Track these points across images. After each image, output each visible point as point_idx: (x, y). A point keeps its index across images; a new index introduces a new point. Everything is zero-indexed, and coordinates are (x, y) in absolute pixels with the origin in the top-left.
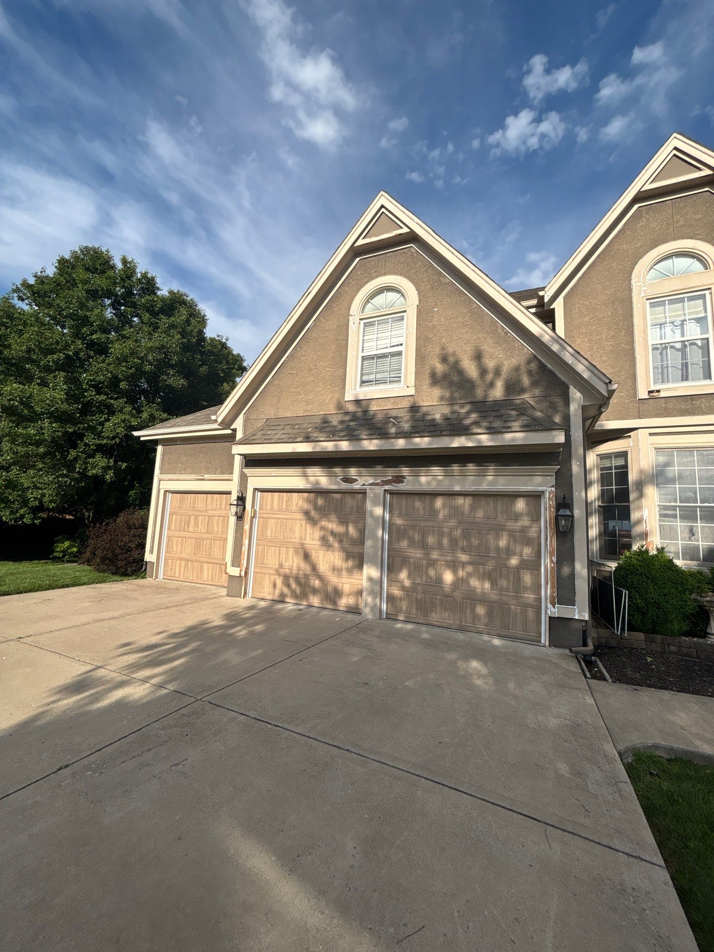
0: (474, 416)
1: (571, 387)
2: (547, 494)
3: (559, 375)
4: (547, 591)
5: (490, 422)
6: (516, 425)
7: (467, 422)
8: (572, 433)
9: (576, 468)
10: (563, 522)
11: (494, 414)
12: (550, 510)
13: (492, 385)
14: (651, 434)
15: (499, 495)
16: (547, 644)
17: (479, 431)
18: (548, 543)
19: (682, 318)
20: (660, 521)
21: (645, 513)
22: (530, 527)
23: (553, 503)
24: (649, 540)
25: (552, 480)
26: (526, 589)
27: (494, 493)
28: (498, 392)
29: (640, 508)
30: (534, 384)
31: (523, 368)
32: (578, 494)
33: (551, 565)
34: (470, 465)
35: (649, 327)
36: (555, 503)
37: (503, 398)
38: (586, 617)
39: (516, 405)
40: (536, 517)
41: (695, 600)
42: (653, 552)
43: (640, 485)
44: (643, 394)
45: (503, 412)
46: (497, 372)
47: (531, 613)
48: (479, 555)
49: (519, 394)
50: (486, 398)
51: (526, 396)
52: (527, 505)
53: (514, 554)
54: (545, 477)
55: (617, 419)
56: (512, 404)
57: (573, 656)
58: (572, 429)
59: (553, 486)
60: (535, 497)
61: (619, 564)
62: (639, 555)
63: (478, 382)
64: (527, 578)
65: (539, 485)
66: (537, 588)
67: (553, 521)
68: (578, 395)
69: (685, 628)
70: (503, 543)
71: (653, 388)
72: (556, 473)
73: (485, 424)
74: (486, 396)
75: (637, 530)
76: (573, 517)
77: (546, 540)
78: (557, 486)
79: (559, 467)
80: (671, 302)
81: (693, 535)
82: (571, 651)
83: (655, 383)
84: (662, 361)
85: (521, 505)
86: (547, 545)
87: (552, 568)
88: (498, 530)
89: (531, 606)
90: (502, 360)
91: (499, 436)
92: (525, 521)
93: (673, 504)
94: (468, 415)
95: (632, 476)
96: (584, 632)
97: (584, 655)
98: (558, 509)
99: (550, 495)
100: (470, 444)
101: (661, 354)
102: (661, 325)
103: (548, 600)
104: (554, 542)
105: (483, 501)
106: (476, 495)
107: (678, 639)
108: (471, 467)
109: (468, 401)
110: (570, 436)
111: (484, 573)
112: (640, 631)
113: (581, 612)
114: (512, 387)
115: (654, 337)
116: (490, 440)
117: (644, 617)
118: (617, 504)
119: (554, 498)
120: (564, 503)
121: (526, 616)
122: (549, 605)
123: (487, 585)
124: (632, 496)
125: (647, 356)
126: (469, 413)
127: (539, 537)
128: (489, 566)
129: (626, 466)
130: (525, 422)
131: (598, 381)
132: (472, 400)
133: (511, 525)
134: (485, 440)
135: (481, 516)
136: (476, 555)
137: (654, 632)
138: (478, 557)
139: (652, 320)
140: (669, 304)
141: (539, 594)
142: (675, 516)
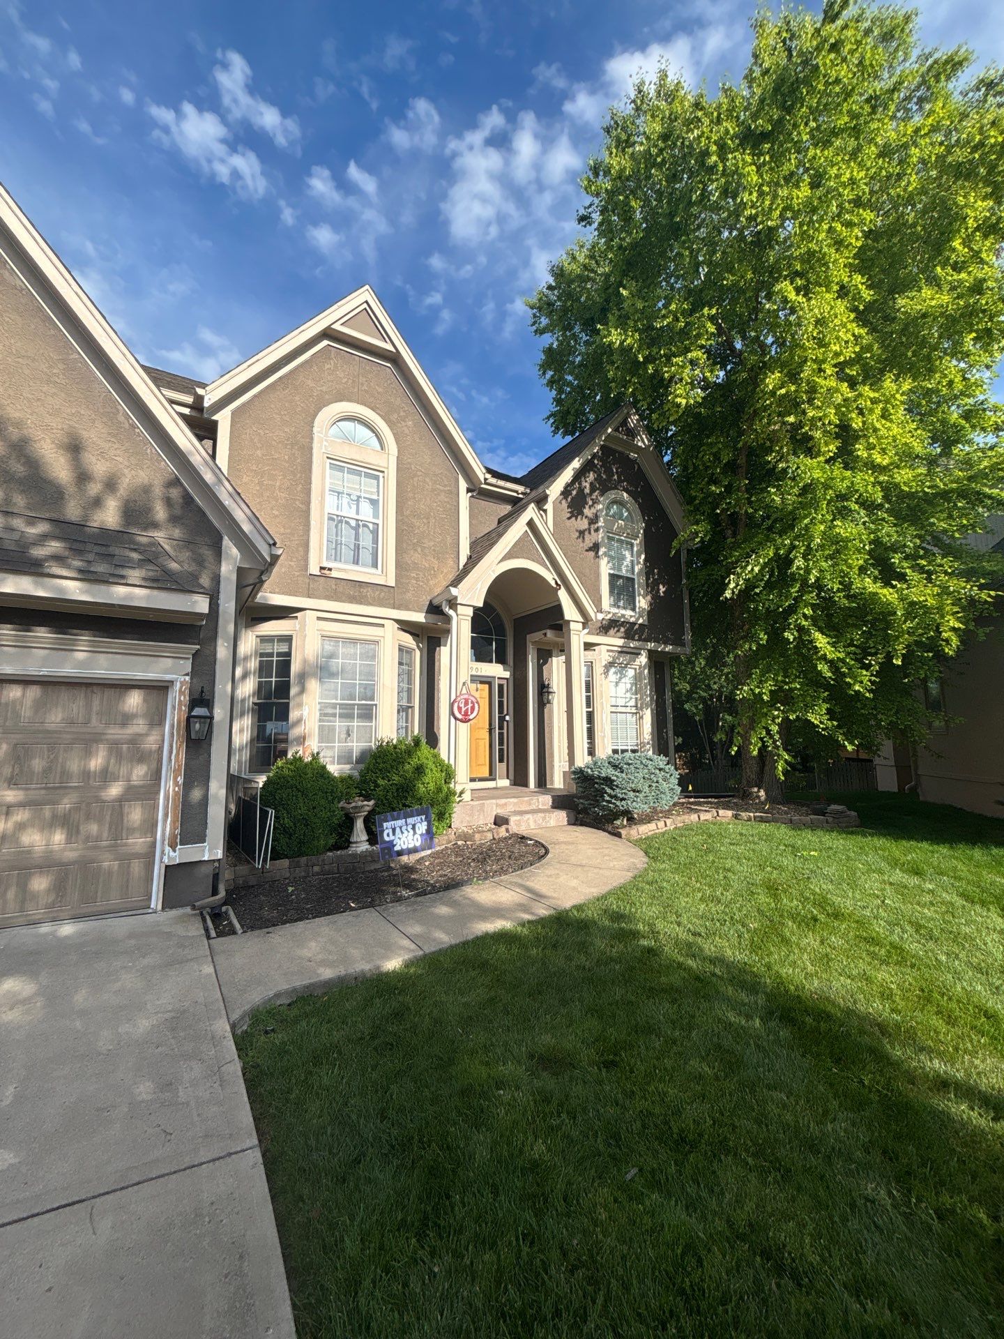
0: (55, 546)
1: (226, 538)
2: (178, 684)
3: (211, 518)
4: (165, 827)
5: (89, 562)
6: (135, 575)
7: (38, 552)
8: (221, 602)
9: (222, 651)
10: (197, 726)
11: (97, 549)
12: (180, 709)
13: (97, 503)
14: (319, 618)
15: (99, 684)
16: (160, 907)
17: (65, 573)
18: (173, 757)
19: (359, 494)
20: (320, 721)
21: (305, 712)
22: (147, 735)
23: (185, 699)
24: (307, 744)
25: (187, 666)
26: (131, 831)
27: (85, 681)
28: (109, 516)
29: (300, 705)
30: (174, 520)
31: (158, 491)
32: (222, 688)
33: (174, 790)
34: (43, 629)
35: (327, 492)
36: (188, 698)
37: (117, 529)
38: (219, 854)
39: (138, 544)
40: (157, 719)
41: (343, 808)
42: (308, 759)
43: (302, 677)
44: (314, 569)
45: (112, 550)
46: (111, 485)
47: (137, 867)
48: (44, 788)
49: (145, 529)
50: (86, 521)
51: (159, 536)
52: (145, 700)
53: (116, 779)
54: (177, 660)
55: (283, 594)
56: (134, 543)
57: (195, 915)
58: (222, 596)
59: (187, 675)
60: (159, 689)
61: (268, 777)
62: (291, 764)
63: (71, 489)
64: (135, 815)
65: (167, 672)
66: (150, 826)
67: (183, 724)
68: (235, 551)
69: (331, 841)
70: (96, 763)
71: (325, 564)
72: (193, 655)
73: (77, 563)
74: (86, 517)
75: (295, 733)
76: (211, 718)
77: (171, 752)
78: (194, 673)
79: (198, 647)
80: (351, 471)
81: (349, 735)
82: (194, 908)
83: (327, 559)
84: (337, 536)
85: (134, 700)
86: (170, 760)
87: (176, 794)
88: (88, 743)
89: (137, 856)
90: (121, 466)
91: (103, 588)
92: (139, 726)
93: (334, 701)
94: (45, 541)
95: (295, 668)
96: (216, 877)
97: (212, 908)
98: (191, 708)
99: (181, 688)
100: (41, 593)
101: (336, 526)
102: (339, 493)
103: (166, 842)
104: (183, 756)
105: (64, 694)
106: (49, 684)
107: (322, 857)
108: (42, 633)
109: (47, 515)
110: (218, 605)
111: (54, 816)
112: (286, 857)
113: (212, 849)
114: (135, 513)
115: (331, 504)
116: (83, 592)
117: (290, 839)
118: (276, 701)
119: (187, 692)
120: (201, 699)
121: (128, 873)
122: (167, 849)
123: (59, 837)
124: (293, 691)
125: (322, 523)
126: (44, 537)
127: (161, 749)
128: (66, 804)
129: (289, 654)
130: (151, 574)
131: (260, 539)
132: (54, 516)
133: (115, 732)
134: (74, 590)
135: (58, 720)
136: (41, 789)
137: (301, 855)
138: (43, 792)
139: (331, 484)
140: (348, 473)
141: (154, 834)
142: (334, 715)
